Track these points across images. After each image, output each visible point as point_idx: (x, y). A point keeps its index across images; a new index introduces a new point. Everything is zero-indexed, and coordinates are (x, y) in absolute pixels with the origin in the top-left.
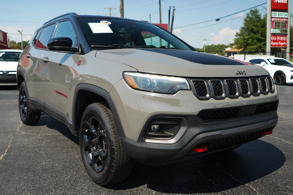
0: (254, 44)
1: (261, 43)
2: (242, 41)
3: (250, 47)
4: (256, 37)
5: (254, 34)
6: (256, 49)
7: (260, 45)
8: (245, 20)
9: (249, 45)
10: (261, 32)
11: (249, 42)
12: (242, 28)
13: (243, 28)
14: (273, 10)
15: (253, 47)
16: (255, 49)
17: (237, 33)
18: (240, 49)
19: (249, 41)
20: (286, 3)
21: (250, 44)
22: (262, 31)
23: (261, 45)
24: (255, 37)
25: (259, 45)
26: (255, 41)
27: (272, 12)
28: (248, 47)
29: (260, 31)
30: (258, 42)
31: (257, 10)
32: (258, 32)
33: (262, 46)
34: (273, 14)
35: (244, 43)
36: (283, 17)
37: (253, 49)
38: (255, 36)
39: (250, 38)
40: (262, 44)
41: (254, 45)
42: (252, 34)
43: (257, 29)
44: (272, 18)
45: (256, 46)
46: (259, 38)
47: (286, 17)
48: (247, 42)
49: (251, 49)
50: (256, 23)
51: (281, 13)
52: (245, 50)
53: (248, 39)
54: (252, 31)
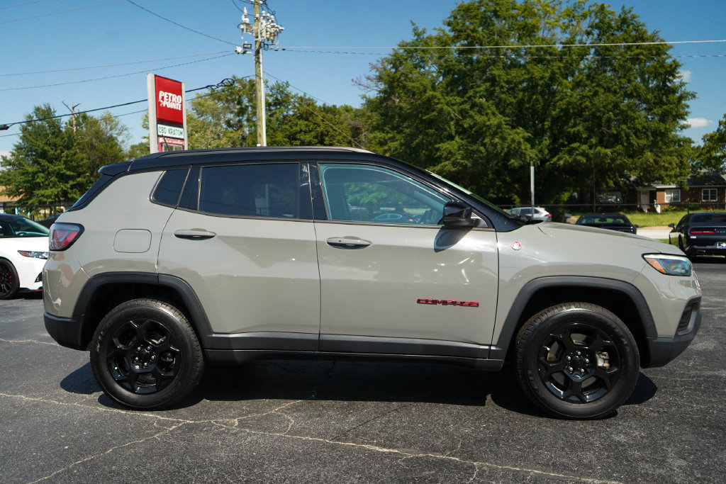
0: (51, 185)
1: (67, 183)
2: (21, 179)
3: (42, 192)
4: (55, 170)
5: (49, 163)
6: (57, 196)
7: (64, 188)
8: (24, 130)
9: (38, 186)
10: (64, 159)
11: (38, 180)
12: (16, 146)
13: (19, 148)
14: (160, 121)
15: (48, 192)
16: (53, 197)
17: (4, 158)
18: (16, 196)
19: (38, 177)
20: (180, 109)
21: (42, 185)
22: (67, 156)
23: (68, 188)
24: (50, 170)
25: (62, 188)
26: (53, 179)
27: (159, 125)
28: (36, 192)
29: (62, 157)
30: (59, 181)
31: (50, 109)
32: (58, 158)
33: (69, 191)
34: (160, 130)
35: (24, 182)
36: (177, 136)
37: (48, 197)
38: (52, 168)
39: (40, 172)
40: (69, 186)
41: (51, 188)
42: (44, 162)
43: (56, 151)
44: (159, 136)
45: (55, 191)
46: (61, 172)
47: (181, 137)
48: (34, 179)
49: (43, 196)
50: (51, 139)
51: (174, 128)
52: (30, 198)
53: (34, 174)
54: (44, 155)
